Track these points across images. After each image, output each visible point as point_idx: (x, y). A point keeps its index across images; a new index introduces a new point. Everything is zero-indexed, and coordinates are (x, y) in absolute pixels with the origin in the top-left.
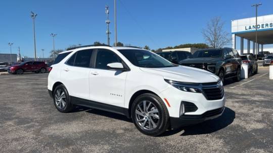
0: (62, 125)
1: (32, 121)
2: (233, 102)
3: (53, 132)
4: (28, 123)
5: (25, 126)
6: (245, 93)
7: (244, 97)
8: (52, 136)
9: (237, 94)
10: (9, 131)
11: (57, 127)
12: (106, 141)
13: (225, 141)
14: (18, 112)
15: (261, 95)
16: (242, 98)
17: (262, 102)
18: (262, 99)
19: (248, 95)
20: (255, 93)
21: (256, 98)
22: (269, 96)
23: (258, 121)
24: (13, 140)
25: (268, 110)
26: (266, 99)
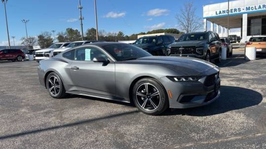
0: (80, 109)
1: (45, 107)
2: (228, 81)
3: (76, 116)
4: (42, 109)
5: (42, 112)
6: (233, 73)
7: (234, 76)
9: (227, 74)
11: (76, 112)
12: (136, 121)
13: (245, 115)
14: (24, 99)
15: (247, 73)
16: (234, 77)
17: (253, 79)
18: (252, 77)
19: (236, 74)
20: (242, 72)
21: (246, 77)
22: (255, 74)
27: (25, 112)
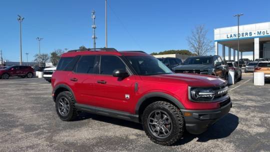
0: (72, 131)
1: (39, 127)
3: (66, 139)
4: (36, 130)
5: (34, 132)
6: (237, 98)
7: (237, 102)
8: (66, 143)
10: (20, 139)
11: (67, 134)
12: (123, 147)
13: (235, 145)
14: (21, 118)
15: (252, 100)
17: (255, 107)
18: (254, 104)
19: (239, 101)
20: (246, 99)
21: (249, 104)
22: (259, 101)
23: (258, 126)
24: (27, 147)
25: (264, 115)
26: (258, 105)
27: (17, 132)
